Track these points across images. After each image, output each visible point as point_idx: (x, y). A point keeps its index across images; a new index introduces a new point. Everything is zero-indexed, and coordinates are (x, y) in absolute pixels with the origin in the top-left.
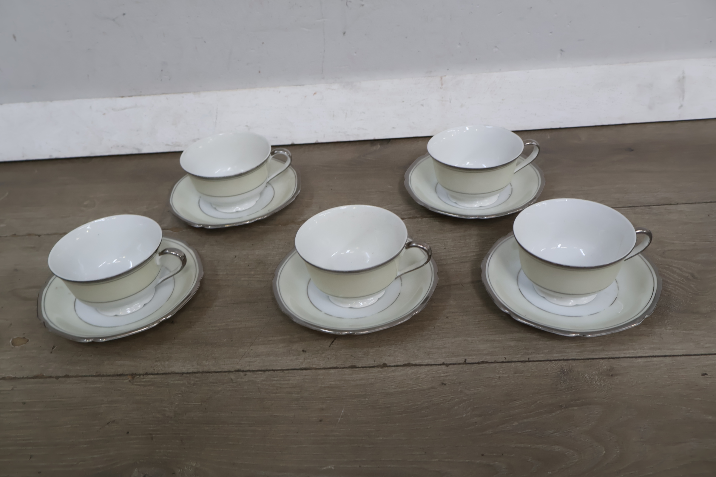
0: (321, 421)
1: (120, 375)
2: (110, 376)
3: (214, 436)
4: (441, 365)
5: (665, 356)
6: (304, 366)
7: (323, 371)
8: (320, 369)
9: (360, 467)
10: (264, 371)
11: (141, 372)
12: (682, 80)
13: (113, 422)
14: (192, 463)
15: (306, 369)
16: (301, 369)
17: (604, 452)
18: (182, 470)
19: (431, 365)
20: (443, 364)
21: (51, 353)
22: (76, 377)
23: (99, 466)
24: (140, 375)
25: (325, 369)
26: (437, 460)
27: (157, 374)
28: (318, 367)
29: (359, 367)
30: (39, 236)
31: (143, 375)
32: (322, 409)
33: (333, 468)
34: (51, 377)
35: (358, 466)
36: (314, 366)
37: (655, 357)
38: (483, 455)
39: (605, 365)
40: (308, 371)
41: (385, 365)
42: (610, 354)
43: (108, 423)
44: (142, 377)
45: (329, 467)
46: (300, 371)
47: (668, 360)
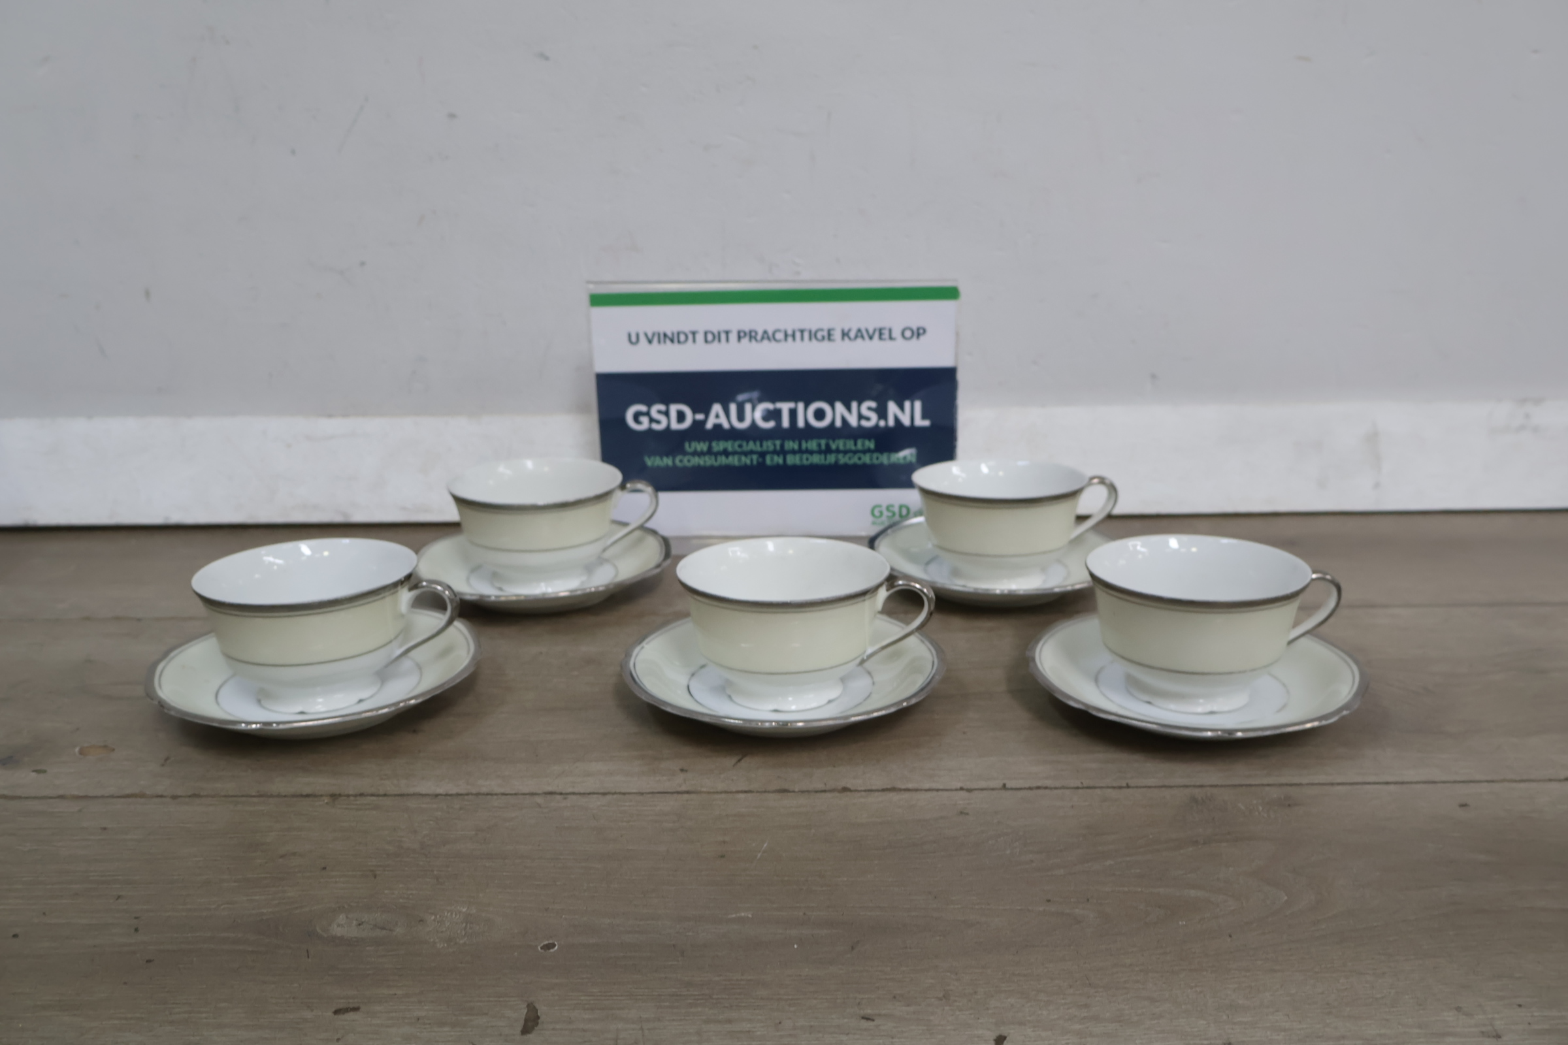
0: (723, 856)
1: (308, 796)
2: (285, 796)
3: (504, 874)
4: (956, 790)
5: (1387, 783)
6: (684, 788)
7: (723, 796)
8: (717, 793)
9: (804, 914)
10: (604, 794)
11: (351, 792)
12: (1372, 438)
13: (294, 854)
14: (458, 907)
15: (688, 792)
16: (678, 793)
17: (1286, 898)
18: (438, 916)
19: (938, 790)
20: (962, 789)
21: (163, 765)
22: (213, 796)
23: (265, 911)
24: (348, 796)
25: (726, 792)
26: (960, 906)
27: (385, 795)
28: (712, 790)
29: (794, 792)
30: (139, 620)
31: (355, 796)
32: (724, 842)
33: (750, 916)
34: (161, 796)
35: (801, 914)
36: (704, 789)
37: (1369, 783)
38: (1049, 901)
39: (1275, 793)
40: (693, 796)
41: (845, 790)
42: (1283, 780)
43: (282, 857)
44: (352, 798)
45: (743, 914)
46: (675, 795)
47: (1392, 788)
